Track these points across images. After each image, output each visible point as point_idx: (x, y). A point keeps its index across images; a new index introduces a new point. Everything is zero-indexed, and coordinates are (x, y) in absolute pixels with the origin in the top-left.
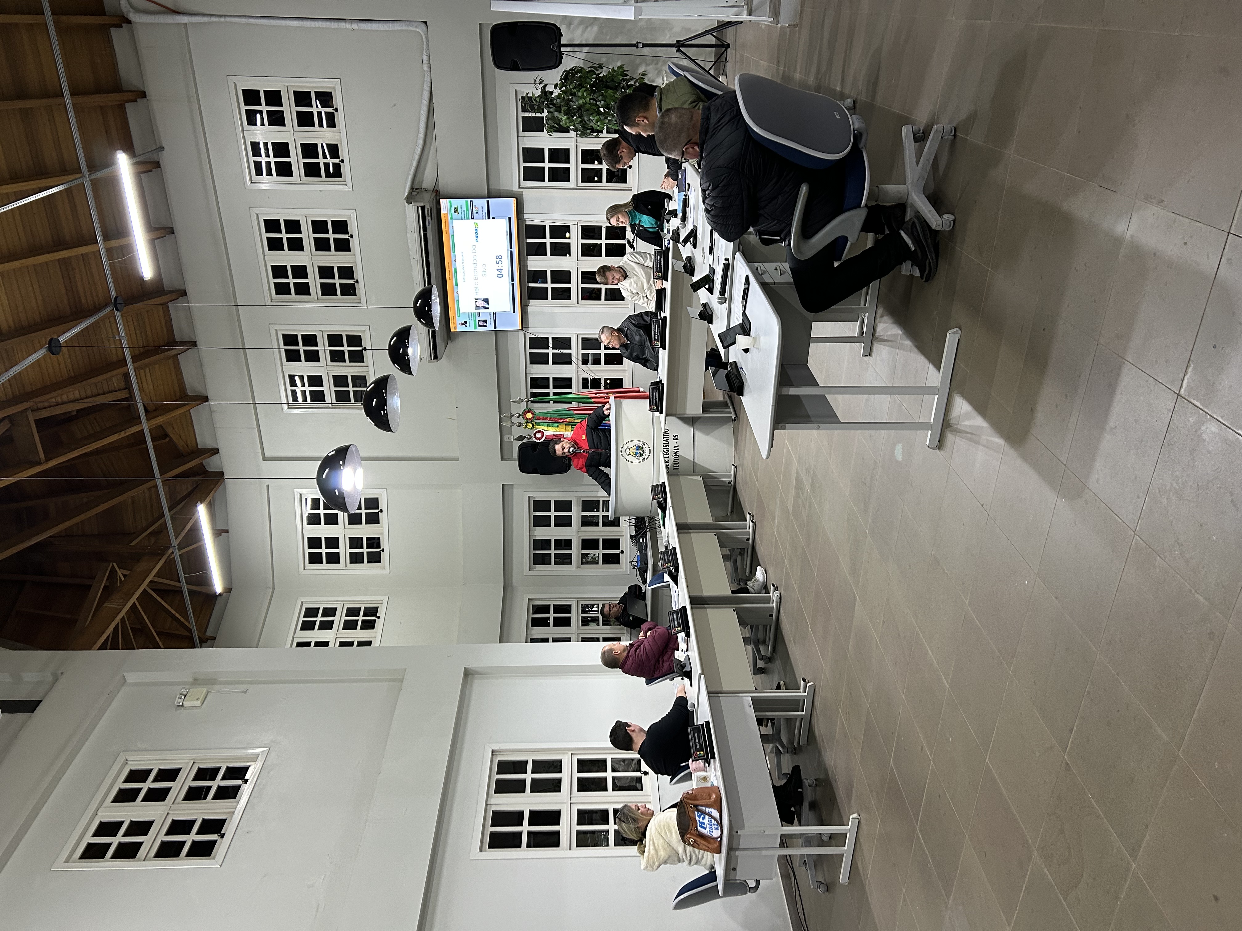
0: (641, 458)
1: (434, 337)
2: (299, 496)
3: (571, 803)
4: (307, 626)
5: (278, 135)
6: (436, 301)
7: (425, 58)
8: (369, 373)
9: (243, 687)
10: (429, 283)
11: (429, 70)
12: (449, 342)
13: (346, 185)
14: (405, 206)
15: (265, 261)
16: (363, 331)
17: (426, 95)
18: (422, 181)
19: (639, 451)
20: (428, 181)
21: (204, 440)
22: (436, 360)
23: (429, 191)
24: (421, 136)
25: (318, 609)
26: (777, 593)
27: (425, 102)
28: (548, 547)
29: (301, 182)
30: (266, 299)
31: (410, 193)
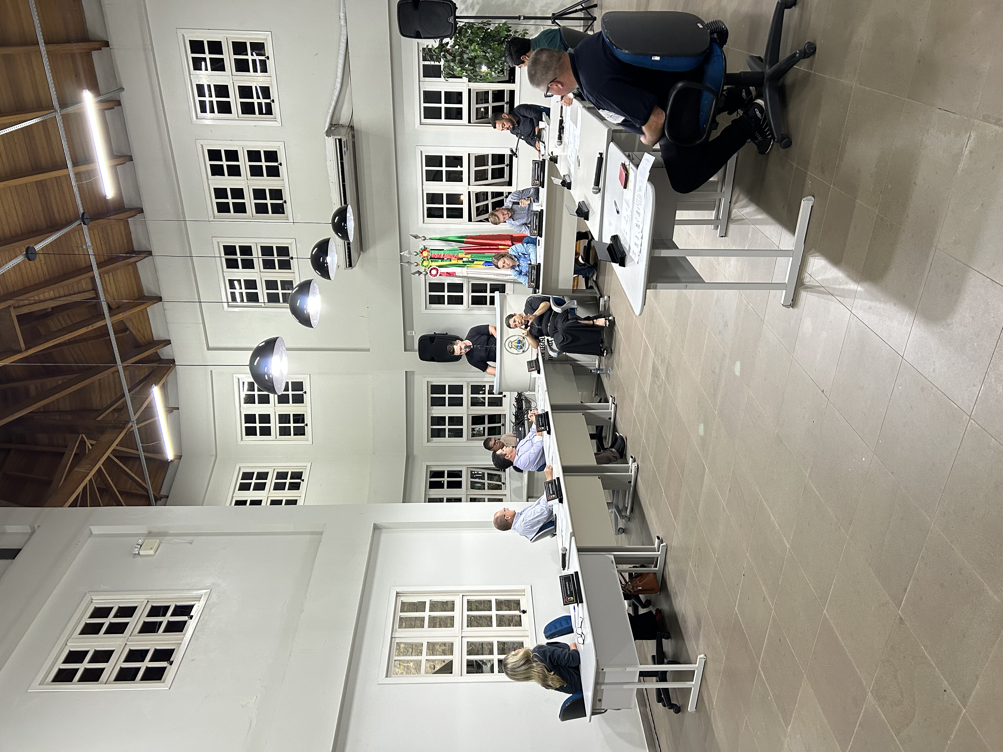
0: (521, 350)
1: (349, 249)
2: (237, 380)
3: (462, 637)
4: (244, 487)
5: (219, 78)
6: (350, 217)
7: (342, 15)
8: (295, 279)
9: (189, 538)
10: (345, 203)
11: (345, 25)
12: (361, 253)
13: (276, 121)
14: (325, 138)
15: (209, 185)
16: (291, 244)
17: (343, 46)
18: (340, 118)
19: (519, 345)
20: (344, 119)
21: (158, 333)
22: (350, 268)
23: (346, 126)
24: (339, 80)
25: (253, 473)
26: (635, 464)
27: (342, 52)
28: (443, 423)
29: (239, 119)
30: (210, 216)
31: (330, 128)
